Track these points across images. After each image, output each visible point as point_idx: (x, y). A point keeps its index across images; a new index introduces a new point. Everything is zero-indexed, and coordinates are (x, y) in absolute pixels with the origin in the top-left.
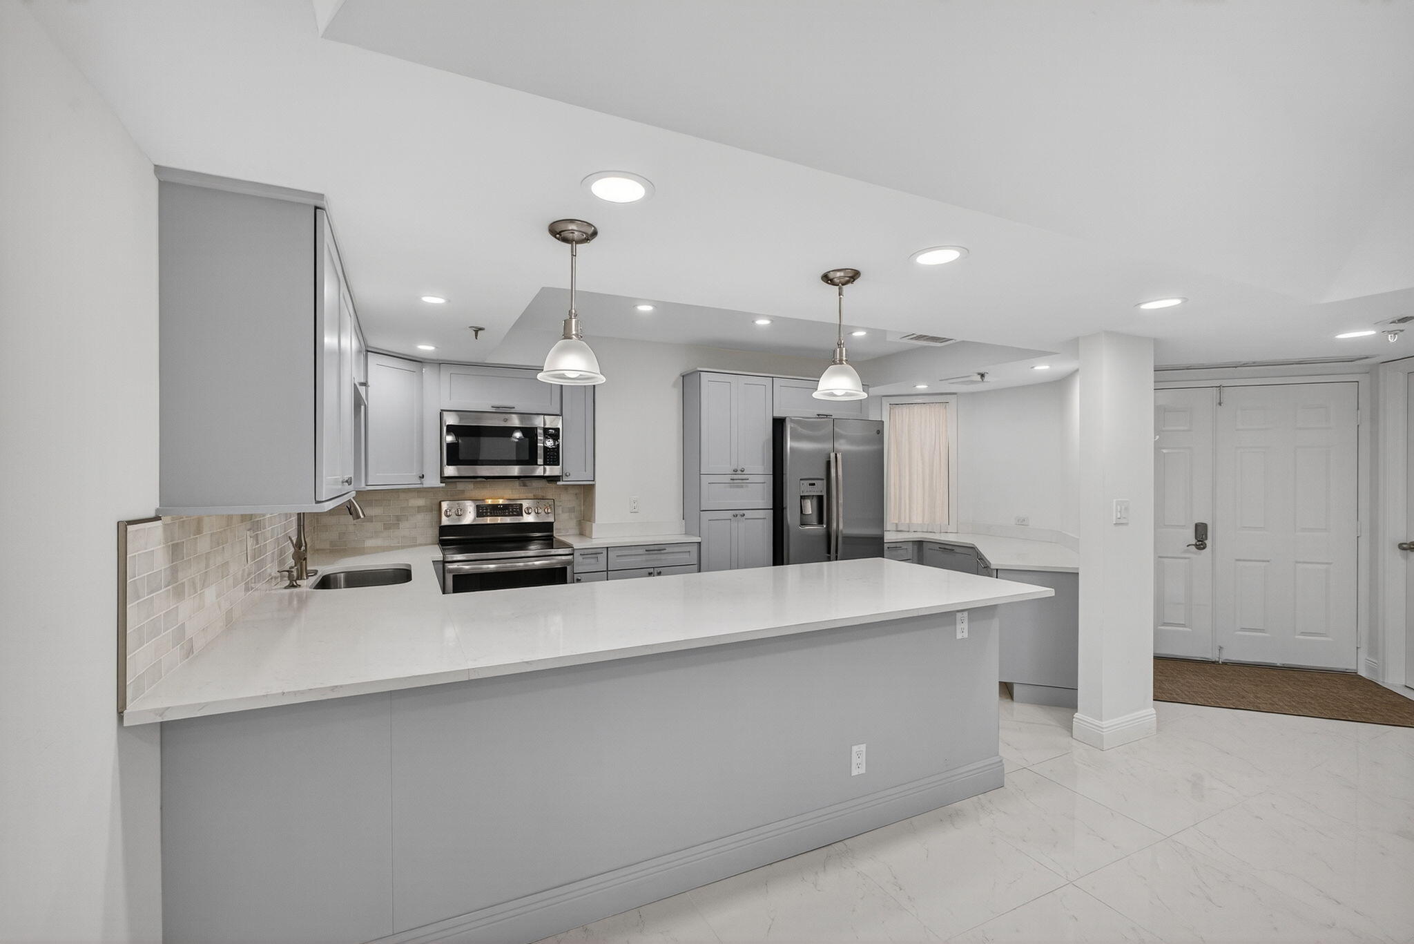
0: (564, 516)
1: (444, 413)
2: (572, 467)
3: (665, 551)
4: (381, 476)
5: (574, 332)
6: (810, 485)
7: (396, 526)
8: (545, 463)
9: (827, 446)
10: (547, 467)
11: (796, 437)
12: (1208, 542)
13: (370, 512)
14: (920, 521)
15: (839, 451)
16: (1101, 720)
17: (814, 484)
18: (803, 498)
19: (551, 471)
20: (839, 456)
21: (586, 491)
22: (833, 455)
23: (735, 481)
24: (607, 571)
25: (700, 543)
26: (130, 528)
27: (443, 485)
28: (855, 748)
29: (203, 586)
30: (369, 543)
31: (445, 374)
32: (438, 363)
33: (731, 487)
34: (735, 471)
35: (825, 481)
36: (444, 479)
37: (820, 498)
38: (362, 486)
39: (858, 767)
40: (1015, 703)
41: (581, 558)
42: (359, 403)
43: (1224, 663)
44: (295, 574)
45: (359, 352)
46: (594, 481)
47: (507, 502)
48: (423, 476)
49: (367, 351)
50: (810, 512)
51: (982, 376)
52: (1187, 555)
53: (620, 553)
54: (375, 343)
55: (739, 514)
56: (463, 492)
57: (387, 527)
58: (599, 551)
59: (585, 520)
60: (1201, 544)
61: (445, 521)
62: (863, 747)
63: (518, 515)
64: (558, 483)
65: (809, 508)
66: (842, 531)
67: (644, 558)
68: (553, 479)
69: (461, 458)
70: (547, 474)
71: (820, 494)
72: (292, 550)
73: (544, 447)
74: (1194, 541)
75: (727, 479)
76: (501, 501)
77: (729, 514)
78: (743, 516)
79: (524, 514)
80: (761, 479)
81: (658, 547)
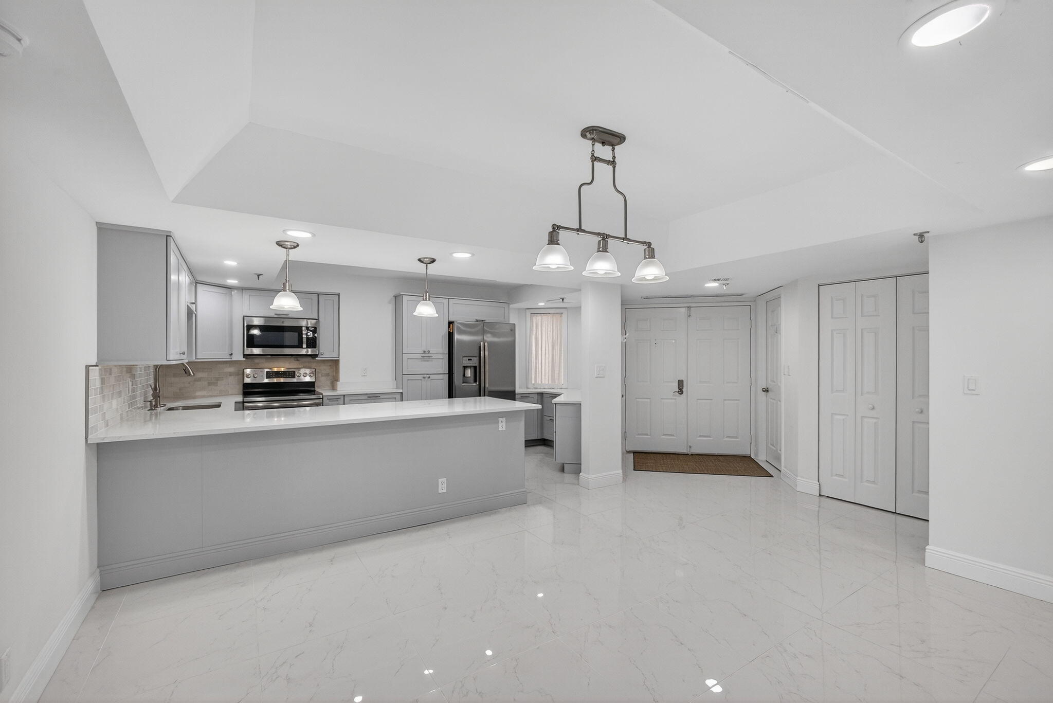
0: (323, 379)
1: (245, 317)
2: (325, 349)
3: (379, 397)
4: (205, 354)
5: (287, 288)
6: (469, 360)
7: (216, 384)
8: (307, 347)
9: (479, 338)
10: (309, 350)
11: (461, 332)
12: (684, 390)
13: (200, 375)
14: (547, 382)
15: (486, 341)
16: (589, 474)
17: (471, 360)
18: (465, 367)
19: (310, 351)
20: (486, 344)
21: (335, 363)
22: (482, 343)
23: (424, 358)
25: (402, 393)
26: (90, 368)
27: (244, 359)
28: (440, 480)
29: (112, 399)
30: (198, 393)
31: (246, 295)
32: (242, 289)
33: (422, 361)
34: (424, 352)
35: (478, 358)
36: (245, 356)
37: (475, 367)
38: (194, 359)
39: (442, 488)
40: (565, 474)
41: (328, 401)
42: (190, 313)
43: (692, 455)
44: (154, 403)
45: (191, 283)
46: (339, 357)
47: (286, 370)
48: (232, 354)
49: (196, 283)
50: (470, 376)
51: (563, 299)
52: (674, 398)
53: (351, 398)
54: (200, 278)
55: (426, 376)
56: (258, 363)
57: (210, 384)
58: (340, 397)
59: (334, 380)
60: (681, 392)
61: (247, 381)
62: (445, 480)
63: (292, 377)
64: (316, 359)
65: (469, 373)
66: (488, 388)
68: (314, 356)
69: (255, 344)
70: (310, 353)
71: (475, 365)
72: (151, 392)
73: (307, 338)
74: (677, 390)
75: (419, 356)
76: (282, 369)
77: (420, 377)
78: (429, 378)
79: (296, 377)
80: (440, 356)
81: (374, 395)
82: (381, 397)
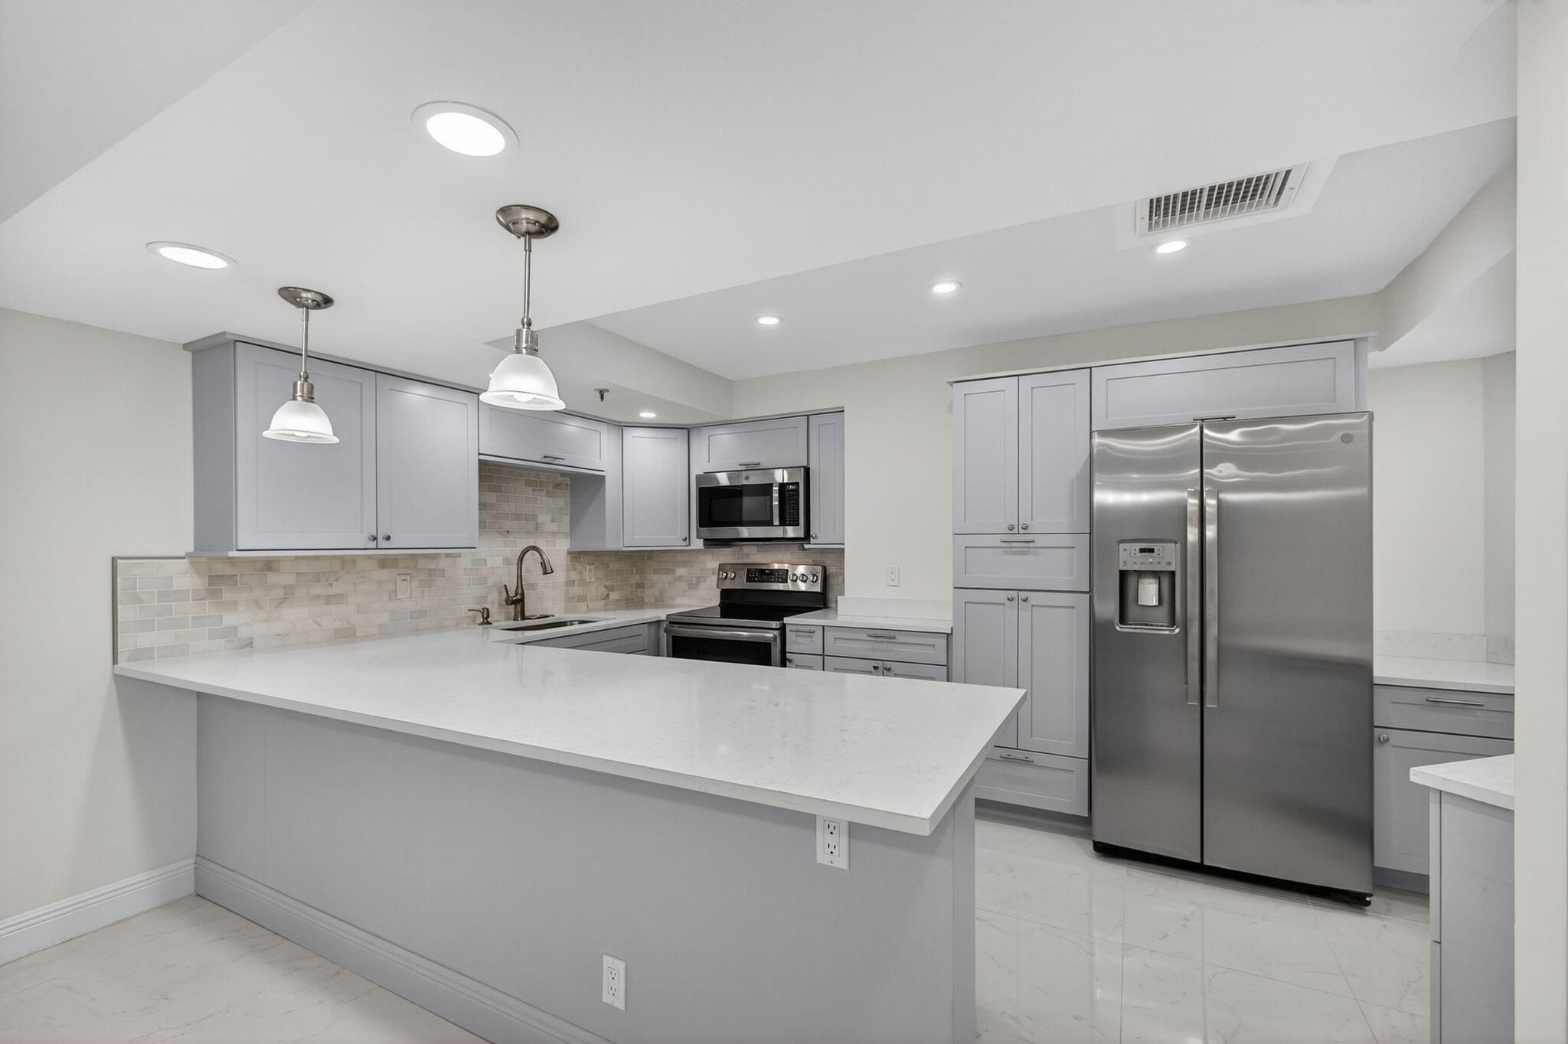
1: (699, 475)
2: (819, 528)
3: (895, 640)
6: (1142, 551)
8: (783, 524)
10: (788, 528)
17: (1151, 551)
23: (1013, 545)
24: (823, 655)
25: (951, 635)
26: (121, 561)
28: (607, 960)
31: (705, 437)
33: (1005, 553)
34: (1012, 527)
36: (705, 542)
38: (618, 547)
39: (614, 992)
41: (793, 634)
46: (842, 544)
48: (687, 538)
49: (618, 427)
53: (838, 635)
55: (1018, 595)
58: (813, 629)
62: (620, 966)
63: (785, 582)
64: (805, 546)
67: (869, 645)
69: (714, 519)
70: (792, 534)
73: (780, 505)
77: (1000, 596)
78: (1025, 600)
79: (789, 581)
80: (1065, 541)
81: (886, 633)
82: (900, 638)
